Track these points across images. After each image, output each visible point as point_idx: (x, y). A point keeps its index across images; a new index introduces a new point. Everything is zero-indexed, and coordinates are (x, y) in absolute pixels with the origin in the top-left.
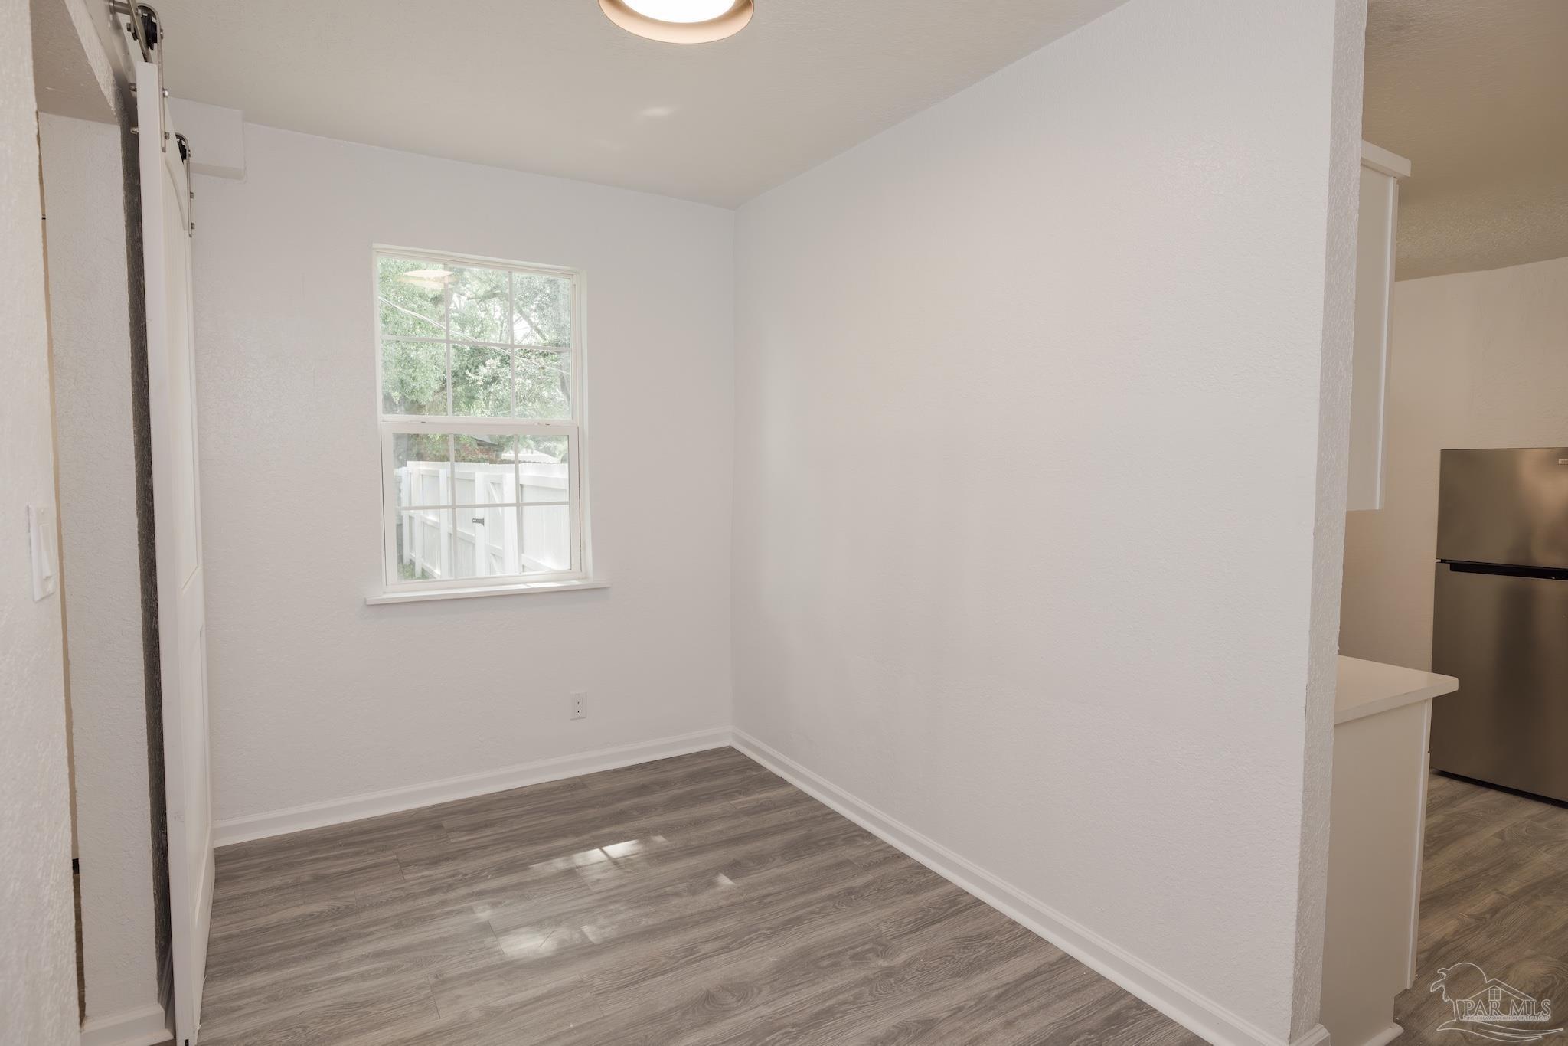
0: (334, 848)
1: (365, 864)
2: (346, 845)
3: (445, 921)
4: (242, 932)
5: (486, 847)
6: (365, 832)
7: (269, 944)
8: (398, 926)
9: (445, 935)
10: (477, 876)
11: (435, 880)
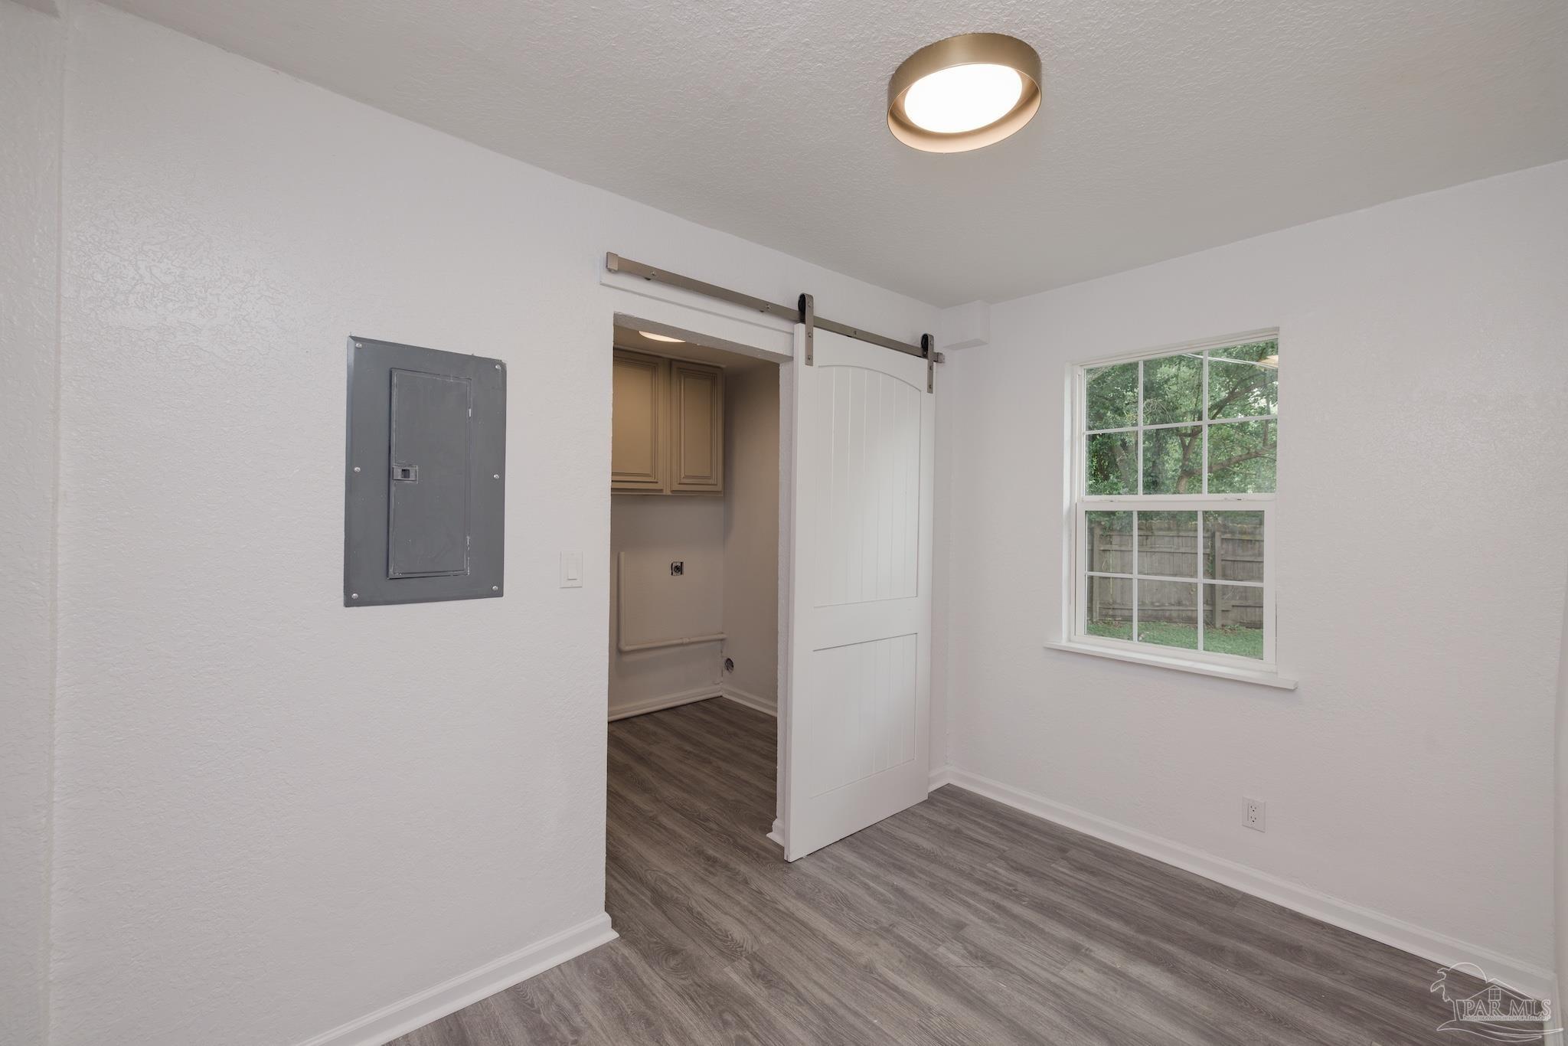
0: (993, 821)
1: (987, 841)
2: (1002, 825)
3: (953, 903)
4: (887, 832)
5: (1062, 884)
6: (1023, 824)
7: (882, 845)
8: (932, 885)
9: (937, 910)
10: (1018, 897)
11: (998, 880)
